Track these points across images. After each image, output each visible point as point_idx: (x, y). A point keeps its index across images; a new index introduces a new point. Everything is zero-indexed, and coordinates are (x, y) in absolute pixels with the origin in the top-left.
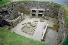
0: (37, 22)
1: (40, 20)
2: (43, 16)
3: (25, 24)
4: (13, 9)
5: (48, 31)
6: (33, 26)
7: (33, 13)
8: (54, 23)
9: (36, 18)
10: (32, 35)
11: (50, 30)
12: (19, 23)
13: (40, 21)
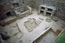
0: (43, 20)
1: (47, 19)
2: (51, 15)
3: (30, 19)
4: (24, 3)
5: (48, 34)
6: (36, 23)
7: (42, 10)
8: (62, 27)
9: (44, 16)
10: (30, 32)
11: (52, 33)
12: (25, 16)
13: (46, 21)
